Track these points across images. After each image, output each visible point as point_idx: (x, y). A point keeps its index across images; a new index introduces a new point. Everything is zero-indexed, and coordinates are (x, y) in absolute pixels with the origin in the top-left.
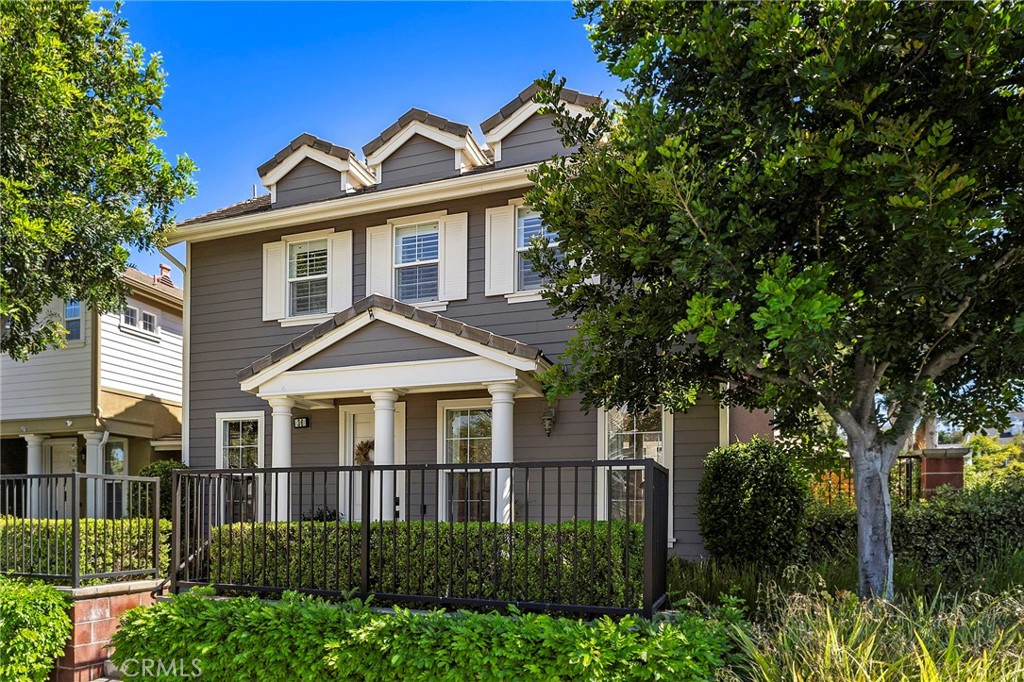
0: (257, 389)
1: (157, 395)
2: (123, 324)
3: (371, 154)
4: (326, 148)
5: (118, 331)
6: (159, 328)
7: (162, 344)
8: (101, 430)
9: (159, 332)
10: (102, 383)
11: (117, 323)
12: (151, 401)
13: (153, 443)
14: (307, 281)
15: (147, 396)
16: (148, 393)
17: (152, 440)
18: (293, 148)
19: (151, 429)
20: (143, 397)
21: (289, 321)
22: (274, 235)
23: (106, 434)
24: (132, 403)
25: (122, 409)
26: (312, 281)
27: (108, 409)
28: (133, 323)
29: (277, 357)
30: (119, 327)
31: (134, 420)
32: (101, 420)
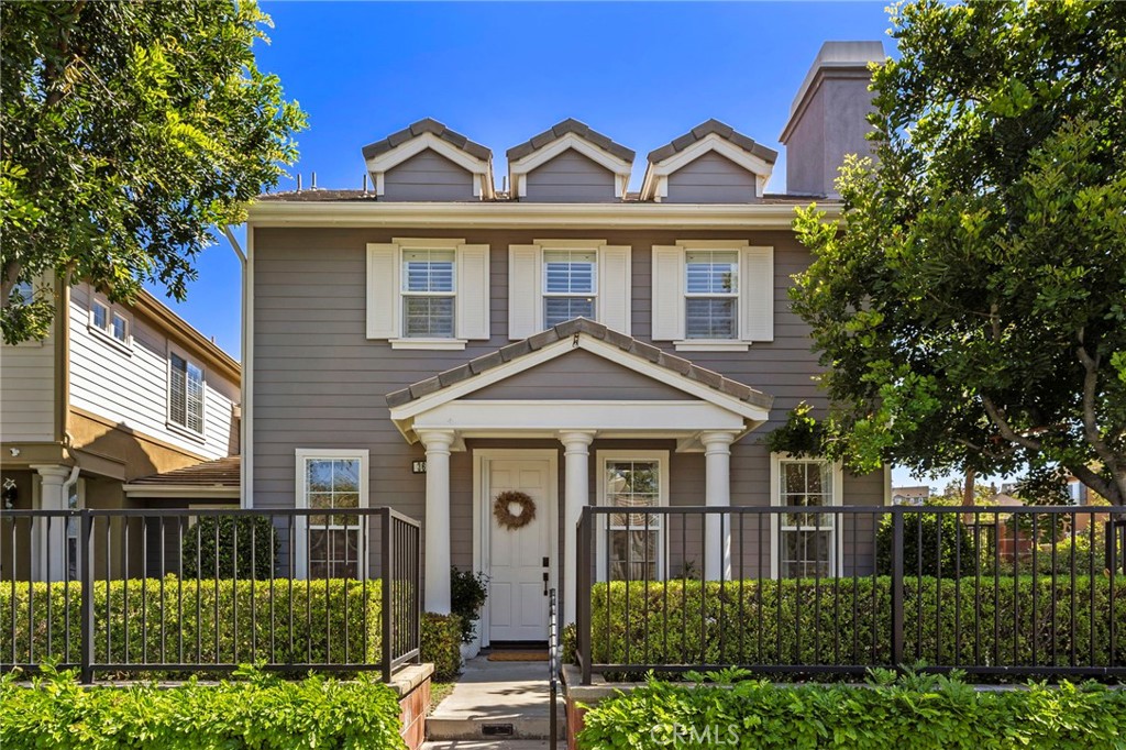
0: (411, 420)
1: (130, 424)
2: (92, 325)
3: (518, 159)
4: (458, 142)
5: (86, 332)
6: (132, 338)
7: (133, 359)
8: (69, 464)
9: (131, 343)
10: (72, 402)
11: (86, 322)
12: (122, 431)
13: (126, 487)
14: (426, 297)
15: (118, 424)
16: (118, 420)
17: (125, 483)
18: (413, 133)
19: (122, 469)
20: (115, 426)
21: (402, 343)
22: (384, 235)
23: (76, 470)
24: (102, 431)
25: (92, 439)
26: (432, 297)
27: (78, 436)
28: (104, 326)
29: (445, 382)
30: (88, 327)
31: (105, 455)
32: (71, 450)
